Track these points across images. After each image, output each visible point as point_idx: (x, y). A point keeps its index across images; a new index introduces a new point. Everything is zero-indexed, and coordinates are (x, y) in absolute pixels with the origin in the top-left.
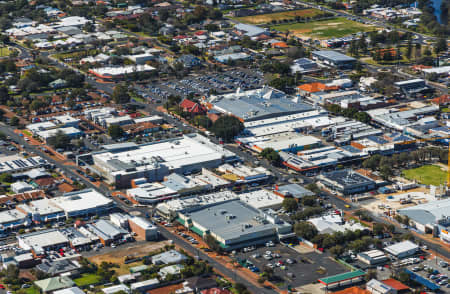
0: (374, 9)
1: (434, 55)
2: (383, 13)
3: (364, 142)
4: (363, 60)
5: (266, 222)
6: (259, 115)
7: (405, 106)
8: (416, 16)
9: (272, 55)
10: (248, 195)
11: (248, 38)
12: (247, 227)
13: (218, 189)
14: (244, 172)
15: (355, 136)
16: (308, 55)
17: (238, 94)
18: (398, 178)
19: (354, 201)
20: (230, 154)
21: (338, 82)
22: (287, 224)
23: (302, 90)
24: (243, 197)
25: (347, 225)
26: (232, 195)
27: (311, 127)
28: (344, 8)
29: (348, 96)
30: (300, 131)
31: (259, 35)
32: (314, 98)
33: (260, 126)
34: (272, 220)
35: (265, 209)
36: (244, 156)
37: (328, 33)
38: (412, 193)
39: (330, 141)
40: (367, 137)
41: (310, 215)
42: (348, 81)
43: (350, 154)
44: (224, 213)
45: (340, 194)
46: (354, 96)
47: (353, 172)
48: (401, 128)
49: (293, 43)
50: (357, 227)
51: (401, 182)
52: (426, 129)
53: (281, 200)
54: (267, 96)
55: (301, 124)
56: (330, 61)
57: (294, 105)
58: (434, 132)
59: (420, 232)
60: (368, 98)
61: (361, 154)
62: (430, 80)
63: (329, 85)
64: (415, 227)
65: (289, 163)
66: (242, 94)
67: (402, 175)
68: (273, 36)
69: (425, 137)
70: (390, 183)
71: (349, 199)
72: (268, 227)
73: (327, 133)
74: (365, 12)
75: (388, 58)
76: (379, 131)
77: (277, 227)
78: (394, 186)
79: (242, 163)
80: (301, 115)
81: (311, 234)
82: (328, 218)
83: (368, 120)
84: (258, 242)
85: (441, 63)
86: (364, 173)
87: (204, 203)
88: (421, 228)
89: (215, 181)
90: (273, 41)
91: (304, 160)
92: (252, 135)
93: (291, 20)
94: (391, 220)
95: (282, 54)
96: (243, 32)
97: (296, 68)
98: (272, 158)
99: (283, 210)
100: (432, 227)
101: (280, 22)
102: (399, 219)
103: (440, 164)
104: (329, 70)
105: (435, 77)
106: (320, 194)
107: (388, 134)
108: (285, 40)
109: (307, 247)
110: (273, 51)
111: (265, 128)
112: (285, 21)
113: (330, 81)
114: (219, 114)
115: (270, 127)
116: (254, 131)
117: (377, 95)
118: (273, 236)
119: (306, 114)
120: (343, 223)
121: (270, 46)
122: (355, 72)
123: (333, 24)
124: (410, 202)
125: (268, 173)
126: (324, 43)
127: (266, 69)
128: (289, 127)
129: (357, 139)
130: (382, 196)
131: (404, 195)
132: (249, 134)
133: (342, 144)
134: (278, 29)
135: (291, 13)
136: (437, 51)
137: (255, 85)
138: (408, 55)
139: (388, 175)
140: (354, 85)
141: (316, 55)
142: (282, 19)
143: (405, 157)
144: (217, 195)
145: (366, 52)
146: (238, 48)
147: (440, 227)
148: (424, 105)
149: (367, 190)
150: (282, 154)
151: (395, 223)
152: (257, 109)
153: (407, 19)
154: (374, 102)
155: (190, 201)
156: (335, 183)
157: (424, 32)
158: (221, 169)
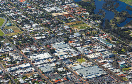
5: (51, 69)
6: (59, 48)
9: (68, 34)
10: (51, 64)
11: (65, 29)
12: (48, 70)
13: (47, 63)
14: (52, 60)
17: (58, 43)
19: (67, 65)
20: (51, 56)
25: (63, 70)
30: (64, 51)
33: (59, 50)
35: (52, 67)
40: (74, 53)
42: (78, 40)
43: (70, 56)
44: (46, 67)
45: (65, 64)
46: (77, 44)
47: (69, 60)
48: (81, 51)
53: (55, 65)
54: (62, 44)
55: (65, 50)
56: (76, 36)
57: (66, 46)
61: (72, 56)
63: (74, 41)
67: (76, 60)
70: (74, 62)
73: (69, 52)
76: (77, 52)
79: (53, 58)
81: (57, 71)
82: (61, 68)
83: (76, 49)
84: (49, 72)
87: (44, 66)
90: (69, 30)
91: (62, 58)
92: (56, 52)
93: (75, 24)
97: (70, 37)
103: (83, 58)
109: (56, 73)
117: (81, 43)
118: (51, 71)
119: (67, 48)
125: (56, 60)
126: (78, 31)
127: (65, 37)
130: (71, 64)
131: (75, 64)
133: (70, 54)
139: (74, 60)
147: (76, 70)
149: (69, 63)
150: (59, 57)
151: (70, 69)
154: (80, 45)
155: (42, 65)
156: (65, 62)
158: (49, 59)
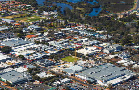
0: (44, 12)
1: (64, 25)
2: (47, 14)
3: (48, 51)
4: (44, 27)
5: (24, 76)
6: (15, 45)
7: (58, 40)
8: (57, 14)
9: (16, 28)
10: (17, 69)
11: (7, 23)
12: (18, 78)
13: (7, 68)
14: (14, 62)
15: (45, 50)
16: (27, 27)
17: (8, 39)
18: (60, 61)
19: (48, 68)
20: (9, 57)
21: (37, 34)
22: (30, 76)
23: (27, 37)
24: (15, 69)
25: (48, 75)
26: (12, 69)
27: (31, 48)
28: (35, 13)
29: (41, 38)
30: (29, 49)
31: (10, 22)
32: (31, 39)
33: (16, 48)
34: (25, 75)
35: (23, 72)
36: (13, 57)
37: (31, 20)
38: (65, 65)
39: (38, 51)
40: (49, 49)
41: (36, 73)
42: (40, 34)
43: (45, 55)
44: (10, 74)
45: (44, 67)
46: (43, 38)
47: (47, 60)
48: (59, 46)
49: (21, 24)
50: (51, 75)
51: (61, 62)
52: (66, 46)
53: (27, 69)
54: (17, 39)
55: (29, 47)
56: (34, 28)
57: (25, 42)
58: (68, 47)
59: (69, 75)
60: (47, 38)
61: (48, 55)
62: (64, 32)
63: (35, 35)
64: (68, 74)
65: (27, 58)
66: (9, 40)
67: (61, 60)
68: (15, 22)
69: (66, 48)
70: (58, 62)
71: (47, 68)
72: (24, 77)
73: (37, 49)
74: (41, 14)
75: (51, 27)
76: (52, 48)
77: (28, 77)
78: (59, 63)
79: (13, 60)
80: (28, 45)
81: (38, 78)
82: (42, 73)
83: (48, 45)
84: (22, 82)
85: (67, 27)
86: (50, 60)
87: (4, 72)
88: (70, 74)
89: (6, 66)
90: (15, 23)
91: (32, 58)
92: (14, 51)
93: (19, 17)
94: (60, 73)
95: (19, 27)
96: (5, 21)
97: (24, 31)
98: (22, 57)
99: (28, 72)
100: (73, 74)
101: (16, 18)
102: (63, 72)
103: (71, 56)
104: (34, 31)
105: (66, 31)
106: (38, 67)
107: (55, 48)
108: (19, 23)
109: (37, 82)
110: (15, 26)
111: (18, 49)
112: (18, 17)
113: (35, 34)
114: (3, 46)
115: (19, 49)
116: (15, 50)
117: (50, 37)
118: (26, 80)
119: (29, 44)
120: (47, 75)
121: (14, 25)
122: (41, 31)
123: (32, 18)
124: (65, 67)
125: (21, 62)
126: (31, 23)
127: (15, 32)
128: (25, 48)
129: (46, 50)
130: (56, 66)
131: (63, 65)
132: (13, 51)
133: (42, 52)
134: (16, 20)
135: (19, 15)
136: (65, 24)
137: (12, 37)
138: (57, 25)
139: (57, 60)
140: (42, 35)
141: (29, 27)
142: (16, 17)
143: (61, 55)
144: (7, 69)
145: (44, 25)
146: (5, 26)
147: (75, 73)
148: (64, 39)
149: (52, 65)
150: (25, 56)
151: (62, 73)
152: (14, 44)
153: (54, 15)
154: (49, 39)
156: (42, 63)
157: (60, 19)
158: (7, 62)
